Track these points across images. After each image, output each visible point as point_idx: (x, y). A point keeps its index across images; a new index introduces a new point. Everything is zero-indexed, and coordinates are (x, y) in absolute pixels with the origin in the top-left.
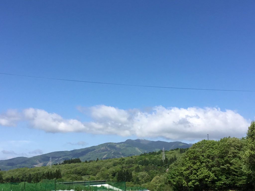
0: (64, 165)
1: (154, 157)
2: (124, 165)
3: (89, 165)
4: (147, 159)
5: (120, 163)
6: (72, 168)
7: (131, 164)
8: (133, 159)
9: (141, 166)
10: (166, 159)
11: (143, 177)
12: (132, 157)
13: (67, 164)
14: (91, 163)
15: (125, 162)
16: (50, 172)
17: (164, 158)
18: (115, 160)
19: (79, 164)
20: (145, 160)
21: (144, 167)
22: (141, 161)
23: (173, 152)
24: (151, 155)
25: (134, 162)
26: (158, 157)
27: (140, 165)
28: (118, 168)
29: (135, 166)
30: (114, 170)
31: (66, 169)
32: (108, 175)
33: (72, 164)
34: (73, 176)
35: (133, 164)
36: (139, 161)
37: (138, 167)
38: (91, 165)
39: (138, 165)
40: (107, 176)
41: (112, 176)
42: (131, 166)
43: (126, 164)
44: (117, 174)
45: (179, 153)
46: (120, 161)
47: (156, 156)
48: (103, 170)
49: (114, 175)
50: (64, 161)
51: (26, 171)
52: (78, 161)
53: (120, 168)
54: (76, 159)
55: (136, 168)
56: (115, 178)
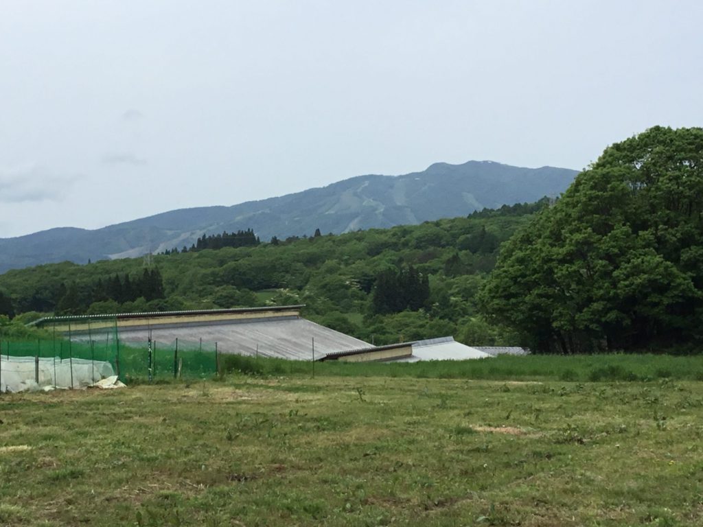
0: (196, 254)
1: (518, 223)
2: (407, 252)
3: (284, 251)
4: (492, 228)
5: (394, 246)
6: (221, 262)
7: (432, 249)
8: (442, 229)
9: (466, 255)
12: (437, 224)
13: (205, 251)
15: (413, 242)
18: (377, 236)
19: (251, 249)
20: (483, 235)
21: (477, 257)
22: (469, 236)
24: (509, 217)
25: (443, 242)
27: (462, 252)
28: (383, 263)
29: (448, 254)
30: (368, 270)
31: (202, 267)
32: (347, 287)
33: (225, 251)
34: (222, 290)
35: (440, 249)
36: (462, 238)
37: (456, 258)
39: (455, 251)
40: (340, 291)
41: (363, 288)
42: (431, 256)
43: (418, 247)
44: (378, 283)
46: (394, 240)
48: (330, 270)
49: (366, 284)
50: (199, 240)
51: (62, 275)
52: (246, 239)
53: (393, 262)
54: (241, 234)
55: (449, 261)
56: (371, 295)
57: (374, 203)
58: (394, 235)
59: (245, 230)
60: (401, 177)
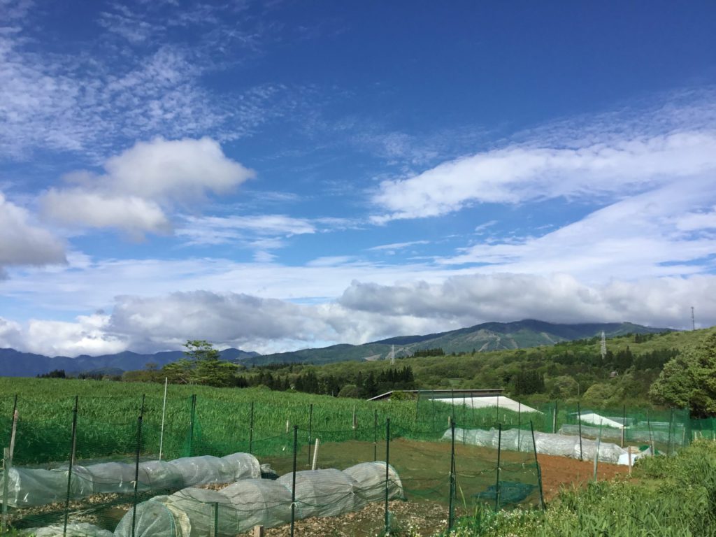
0: (415, 359)
1: (583, 350)
2: (526, 362)
3: (460, 359)
4: (570, 352)
5: (517, 359)
6: (428, 364)
7: (539, 361)
8: (542, 351)
9: (558, 365)
10: (609, 354)
11: (565, 385)
12: (539, 349)
13: (420, 358)
14: (463, 356)
15: (527, 358)
16: (393, 370)
17: (603, 351)
18: (507, 353)
19: (442, 358)
20: (566, 355)
21: (564, 367)
22: (558, 355)
23: (621, 339)
24: (578, 346)
25: (543, 358)
26: (591, 348)
27: (556, 364)
28: (513, 367)
29: (547, 365)
30: (507, 370)
31: (420, 366)
32: (497, 379)
33: (429, 358)
34: (432, 377)
35: (543, 362)
36: (555, 356)
37: (554, 366)
38: (464, 360)
39: (552, 363)
40: (494, 381)
41: (505, 380)
42: (540, 365)
43: (529, 360)
44: (513, 378)
45: (633, 342)
46: (517, 355)
47: (587, 347)
48: (486, 370)
49: (507, 380)
50: (416, 353)
51: (353, 367)
52: (439, 353)
53: (519, 367)
54: (436, 350)
55: (549, 368)
56: (510, 384)
57: (495, 336)
58: (517, 353)
59: (438, 348)
60: (508, 324)
